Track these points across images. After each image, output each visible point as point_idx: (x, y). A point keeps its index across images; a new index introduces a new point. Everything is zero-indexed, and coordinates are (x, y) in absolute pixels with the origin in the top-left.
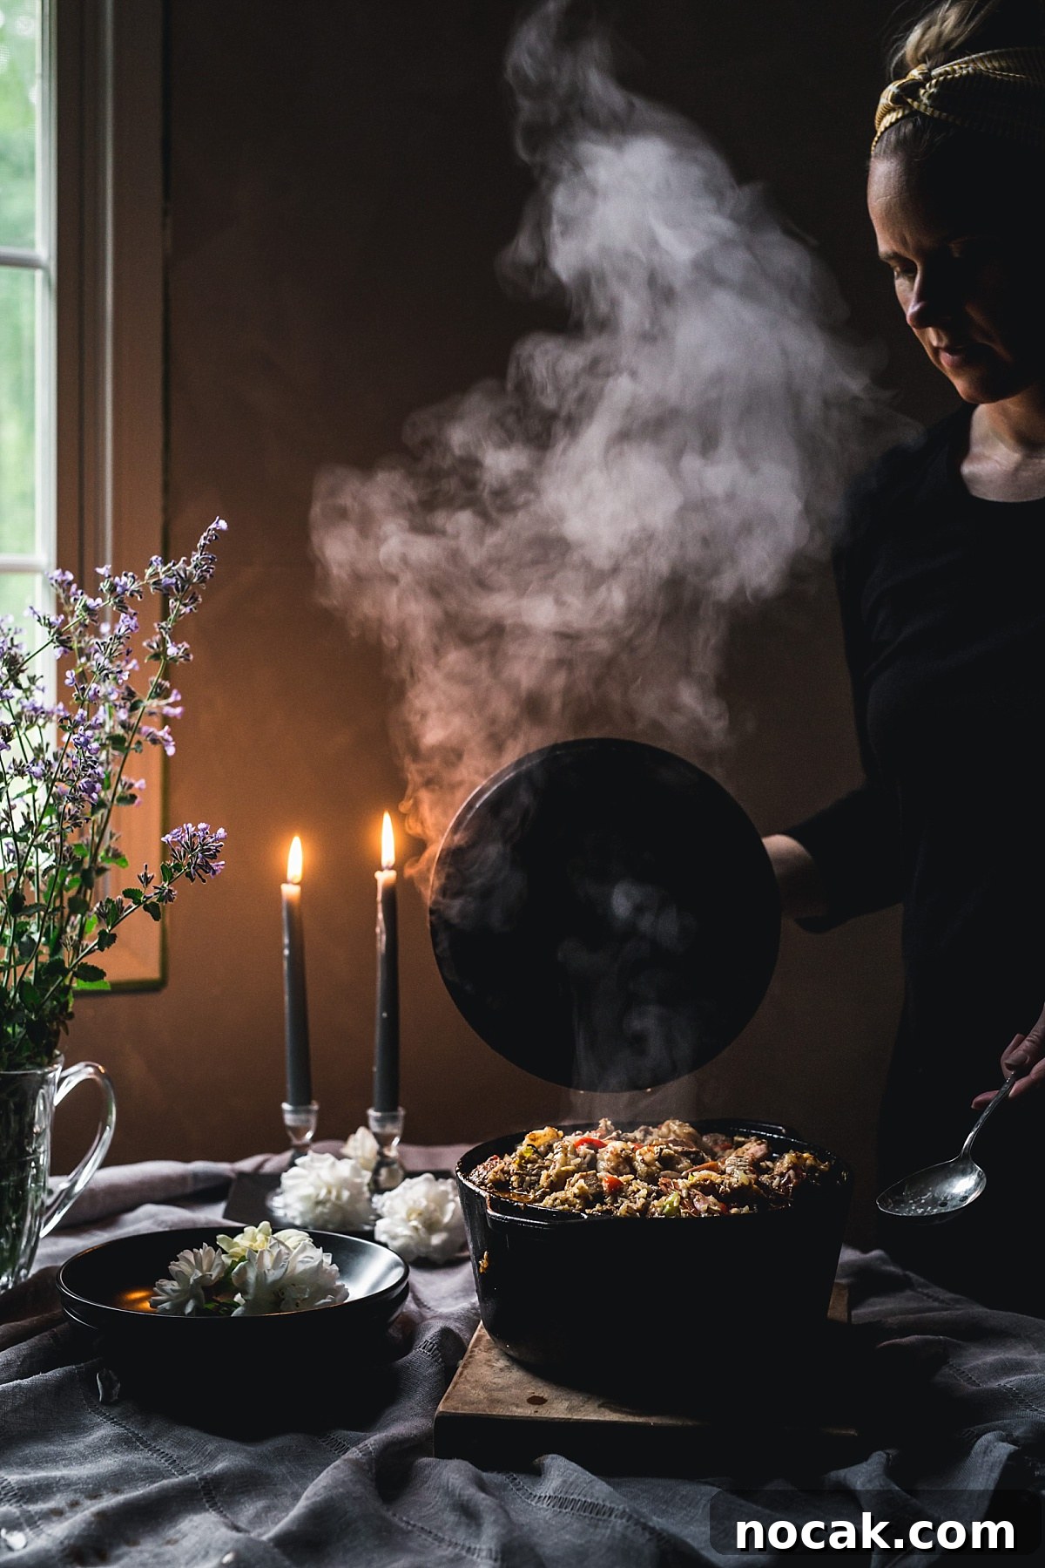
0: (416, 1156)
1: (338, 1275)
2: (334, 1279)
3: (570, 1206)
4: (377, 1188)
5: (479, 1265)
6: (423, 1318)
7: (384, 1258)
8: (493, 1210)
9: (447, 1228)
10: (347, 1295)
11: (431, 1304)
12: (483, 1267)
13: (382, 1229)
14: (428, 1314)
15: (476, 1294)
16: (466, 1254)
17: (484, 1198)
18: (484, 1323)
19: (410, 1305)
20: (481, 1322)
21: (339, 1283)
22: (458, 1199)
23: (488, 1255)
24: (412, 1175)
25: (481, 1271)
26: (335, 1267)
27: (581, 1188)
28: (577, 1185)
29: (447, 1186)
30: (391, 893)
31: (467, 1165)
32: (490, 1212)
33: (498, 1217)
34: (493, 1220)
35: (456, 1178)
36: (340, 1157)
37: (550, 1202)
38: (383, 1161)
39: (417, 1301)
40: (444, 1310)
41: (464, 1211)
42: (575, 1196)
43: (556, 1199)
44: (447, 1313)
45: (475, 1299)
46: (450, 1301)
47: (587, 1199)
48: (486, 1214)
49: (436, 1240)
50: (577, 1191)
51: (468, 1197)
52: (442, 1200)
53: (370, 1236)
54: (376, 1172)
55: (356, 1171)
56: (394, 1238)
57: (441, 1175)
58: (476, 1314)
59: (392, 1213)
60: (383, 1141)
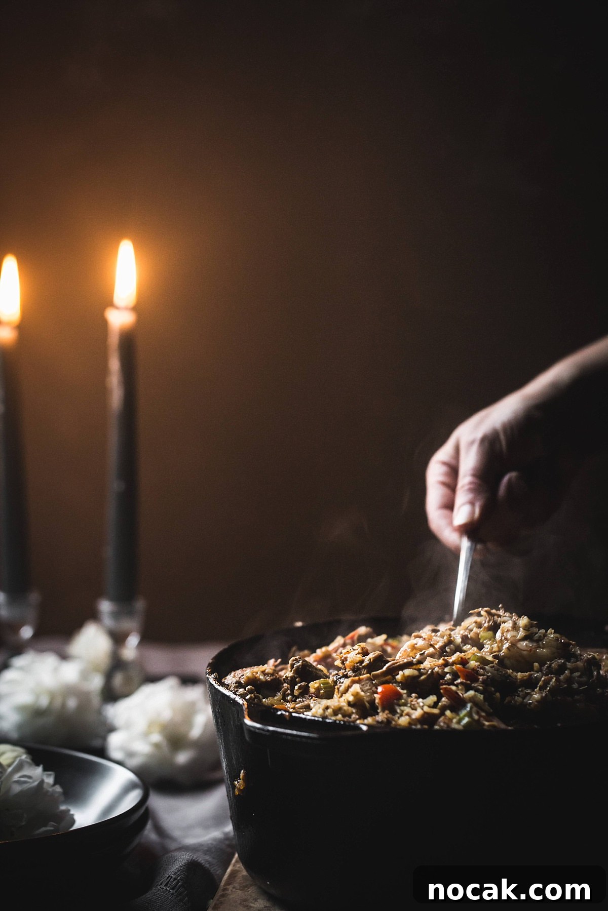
0: (158, 659)
1: (62, 798)
2: (56, 803)
3: (344, 716)
4: (111, 695)
5: (234, 787)
6: (166, 851)
7: (120, 777)
8: (252, 719)
9: (196, 744)
10: (73, 822)
11: (176, 833)
12: (239, 789)
13: (116, 742)
14: (173, 846)
15: (230, 822)
16: (217, 775)
17: (241, 706)
18: (239, 856)
19: (149, 834)
20: (236, 855)
21: (63, 807)
22: (209, 710)
23: (245, 774)
24: (153, 679)
25: (237, 793)
26: (58, 789)
27: (356, 695)
28: (351, 690)
29: (196, 694)
30: (128, 341)
31: (220, 668)
32: (248, 721)
33: (259, 729)
34: (252, 731)
35: (205, 681)
36: (64, 657)
37: (320, 711)
38: (116, 664)
39: (159, 830)
40: (190, 841)
41: (217, 721)
42: (349, 704)
43: (327, 708)
44: (194, 844)
45: (229, 828)
46: (198, 831)
47: (363, 707)
48: (243, 724)
49: (182, 758)
50: (351, 698)
51: (220, 704)
52: (189, 712)
53: (102, 752)
54: (109, 676)
55: (85, 675)
56: (131, 754)
57: (188, 680)
58: (229, 846)
59: (128, 726)
60: (118, 639)
